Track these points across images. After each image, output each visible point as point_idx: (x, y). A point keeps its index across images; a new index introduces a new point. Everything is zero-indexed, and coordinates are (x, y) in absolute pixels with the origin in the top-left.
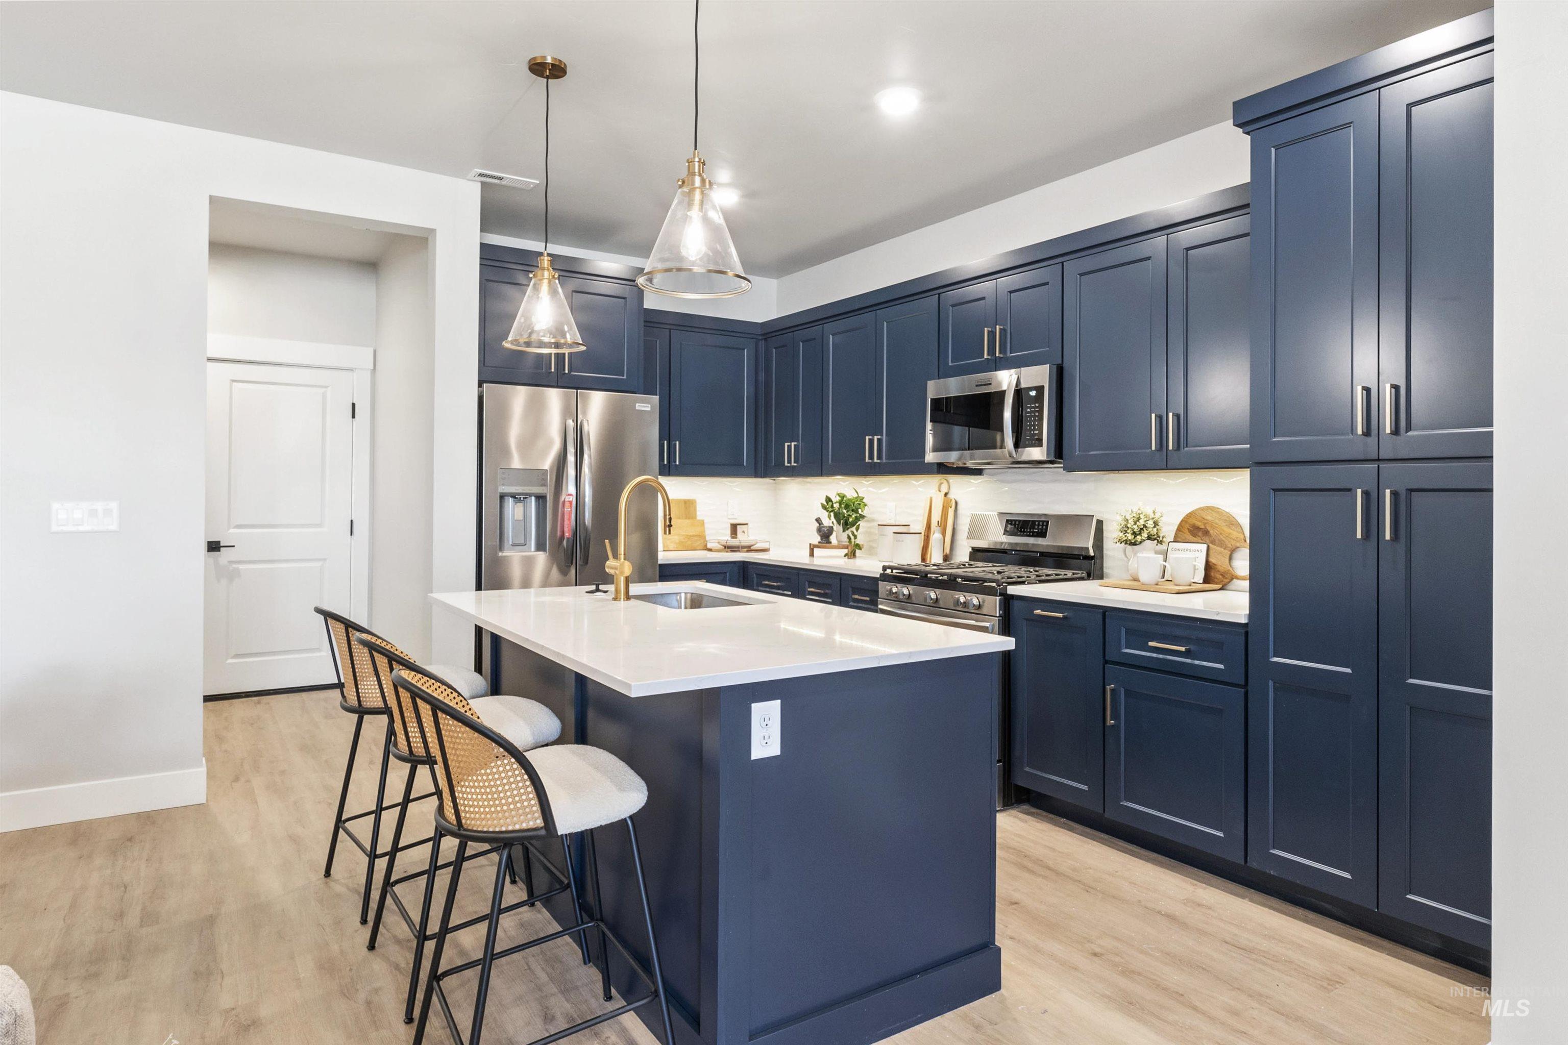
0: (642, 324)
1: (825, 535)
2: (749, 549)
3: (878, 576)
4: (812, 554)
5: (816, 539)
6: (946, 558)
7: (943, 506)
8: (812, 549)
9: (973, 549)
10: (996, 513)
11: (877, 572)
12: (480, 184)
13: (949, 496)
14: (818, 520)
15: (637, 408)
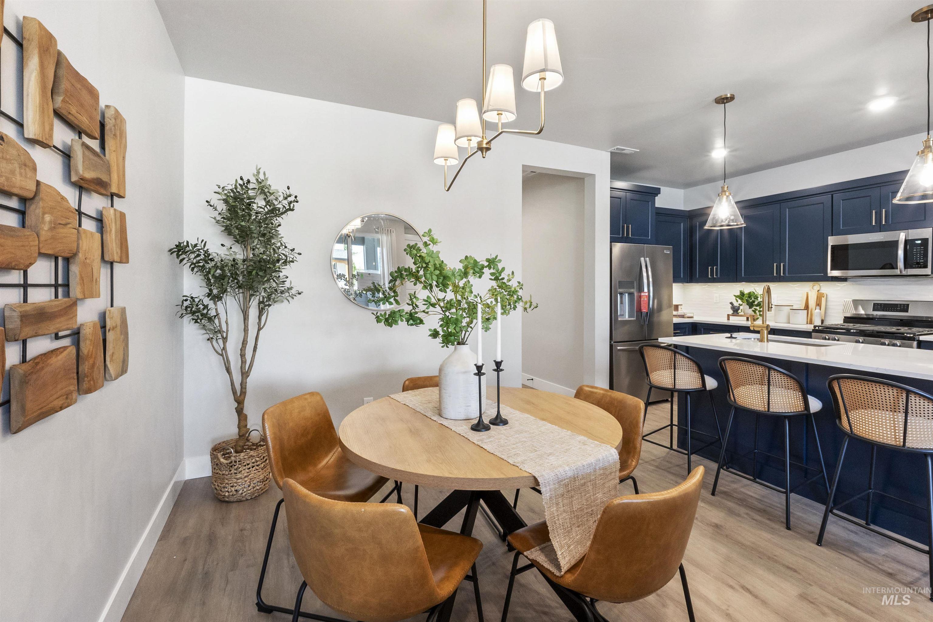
0: (655, 214)
1: (736, 311)
2: (683, 316)
3: (811, 331)
4: (728, 319)
5: (731, 312)
6: (822, 322)
7: (817, 297)
8: (728, 315)
9: (845, 317)
10: (851, 300)
11: (810, 329)
12: (610, 153)
13: (820, 292)
14: (731, 303)
15: (665, 252)
